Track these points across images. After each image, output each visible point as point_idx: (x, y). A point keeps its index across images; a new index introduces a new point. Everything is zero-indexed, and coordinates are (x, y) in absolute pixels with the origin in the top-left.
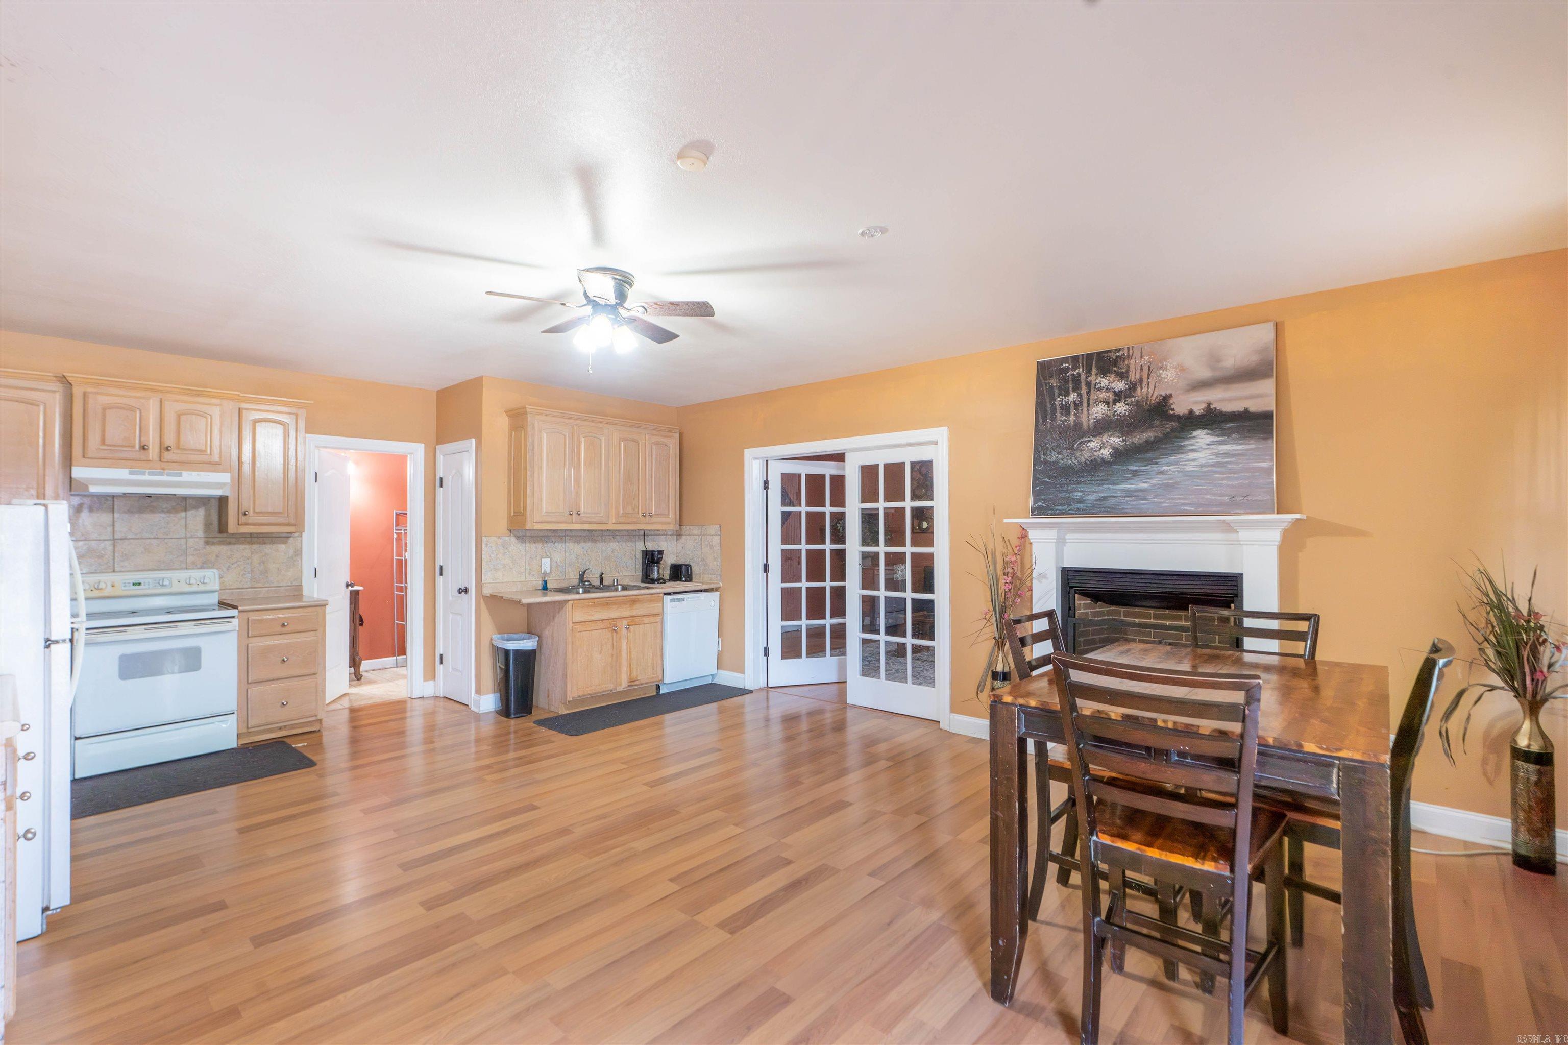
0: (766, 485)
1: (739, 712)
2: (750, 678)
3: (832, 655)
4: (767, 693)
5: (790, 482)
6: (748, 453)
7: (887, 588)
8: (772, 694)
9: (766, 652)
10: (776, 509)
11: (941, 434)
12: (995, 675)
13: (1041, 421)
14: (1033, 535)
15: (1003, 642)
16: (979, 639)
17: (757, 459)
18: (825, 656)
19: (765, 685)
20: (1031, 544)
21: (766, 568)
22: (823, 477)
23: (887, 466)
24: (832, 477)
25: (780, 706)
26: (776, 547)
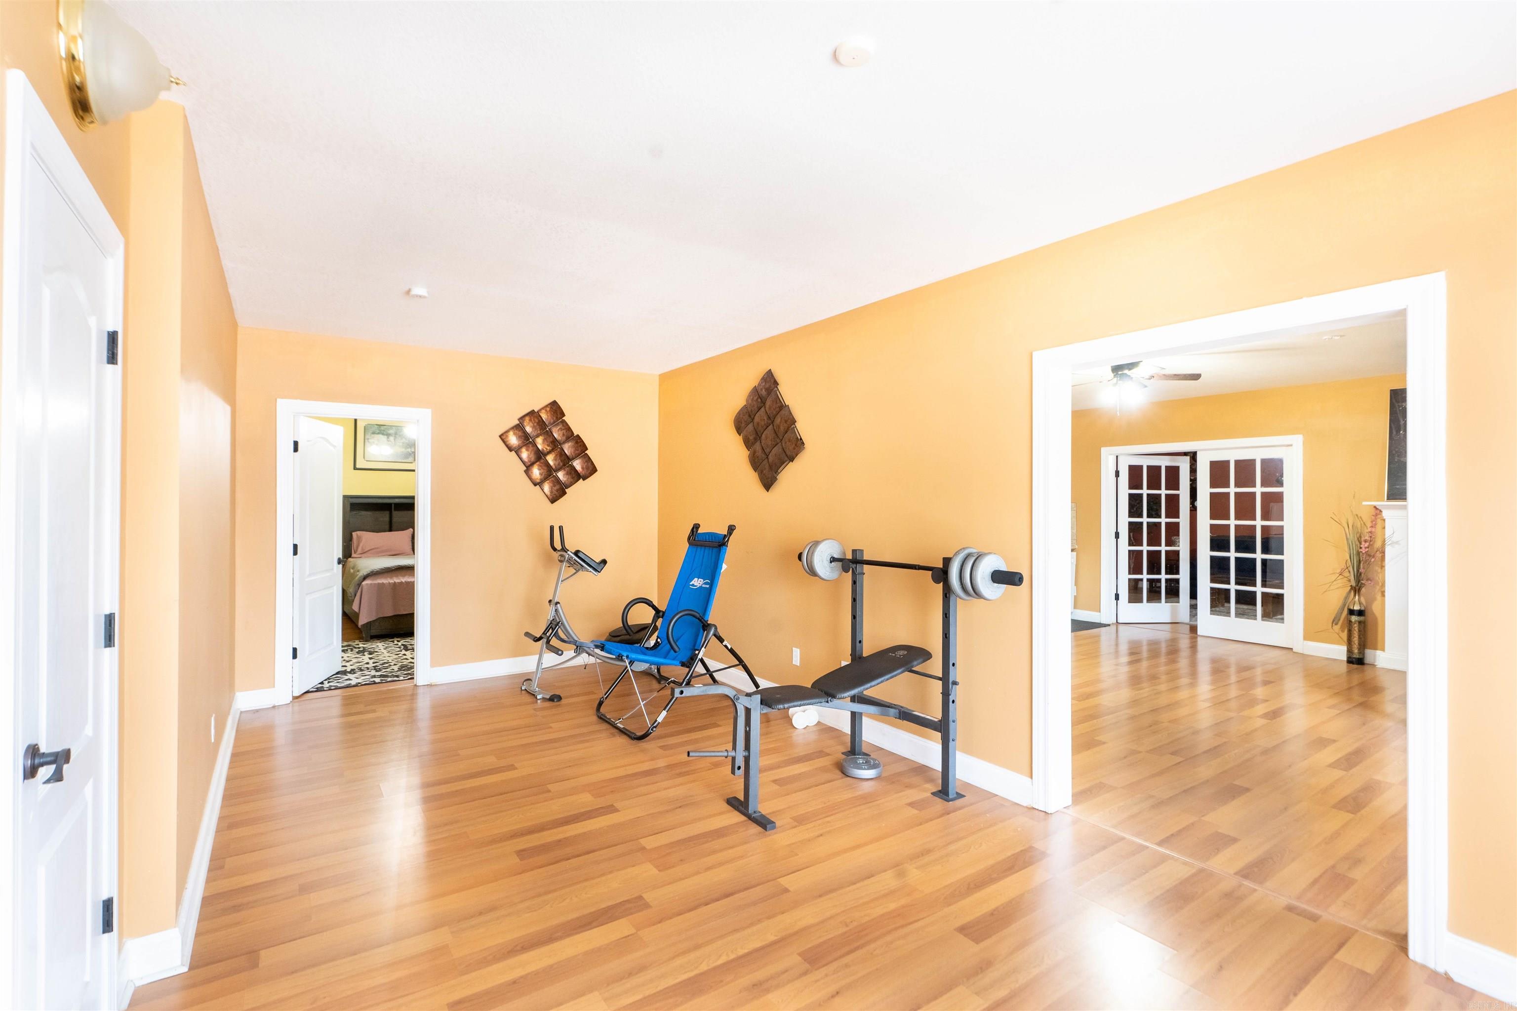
0: (1117, 474)
1: (1097, 639)
2: (1105, 616)
3: (1166, 602)
4: (1117, 625)
5: (1135, 472)
6: (1104, 451)
7: (1238, 550)
8: (1121, 627)
9: (1117, 597)
10: (1125, 491)
11: (1297, 440)
12: (1351, 612)
13: (1394, 433)
14: (1386, 514)
15: (1359, 589)
16: (1332, 587)
17: (1111, 454)
18: (1160, 602)
19: (1116, 622)
20: (1384, 520)
21: (1117, 535)
22: (1160, 467)
23: (1237, 462)
24: (1168, 468)
25: (1126, 634)
26: (1125, 520)
